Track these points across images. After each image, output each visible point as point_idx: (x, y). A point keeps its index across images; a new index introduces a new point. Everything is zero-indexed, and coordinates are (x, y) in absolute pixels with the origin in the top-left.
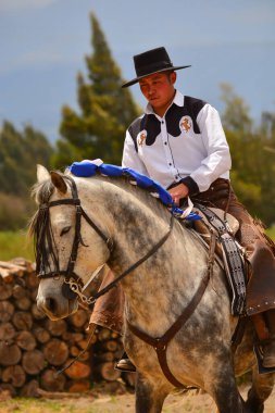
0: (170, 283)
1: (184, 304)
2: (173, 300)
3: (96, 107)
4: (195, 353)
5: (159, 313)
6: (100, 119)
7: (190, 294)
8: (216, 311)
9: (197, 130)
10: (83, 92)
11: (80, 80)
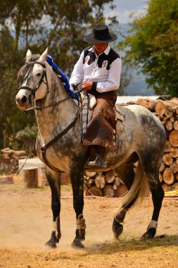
0: (56, 122)
1: (59, 132)
2: (55, 129)
4: (60, 154)
5: (47, 133)
7: (64, 128)
8: (74, 137)
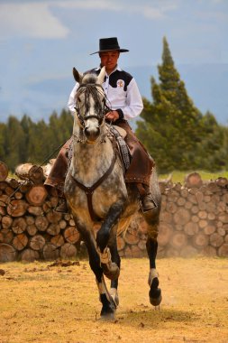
3: (163, 98)
6: (166, 106)
9: (125, 89)
10: (155, 88)
11: (153, 81)
